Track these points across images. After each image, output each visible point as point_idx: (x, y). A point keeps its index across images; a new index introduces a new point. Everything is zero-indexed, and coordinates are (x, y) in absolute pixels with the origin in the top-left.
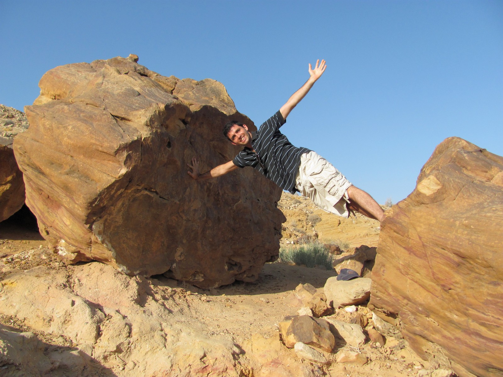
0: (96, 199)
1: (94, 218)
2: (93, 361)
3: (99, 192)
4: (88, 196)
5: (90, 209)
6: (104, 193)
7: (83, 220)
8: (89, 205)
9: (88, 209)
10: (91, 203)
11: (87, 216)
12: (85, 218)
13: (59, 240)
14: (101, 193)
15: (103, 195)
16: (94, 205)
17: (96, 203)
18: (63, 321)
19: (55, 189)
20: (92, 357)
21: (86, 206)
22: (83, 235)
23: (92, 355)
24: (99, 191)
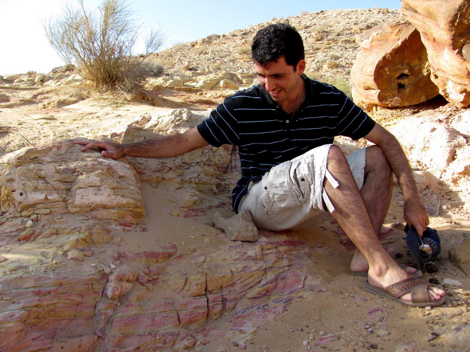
0: (456, 15)
1: (461, 41)
2: (441, 183)
3: (458, 7)
4: (447, 14)
5: (454, 30)
6: (464, 6)
7: (450, 46)
8: (451, 25)
9: (452, 31)
10: (452, 22)
11: (453, 39)
12: (451, 42)
13: (446, 82)
14: (460, 7)
15: (464, 9)
16: (456, 24)
17: (457, 21)
18: (422, 148)
19: (427, 23)
20: (441, 179)
21: (448, 27)
22: (459, 66)
23: (441, 177)
24: (458, 5)
